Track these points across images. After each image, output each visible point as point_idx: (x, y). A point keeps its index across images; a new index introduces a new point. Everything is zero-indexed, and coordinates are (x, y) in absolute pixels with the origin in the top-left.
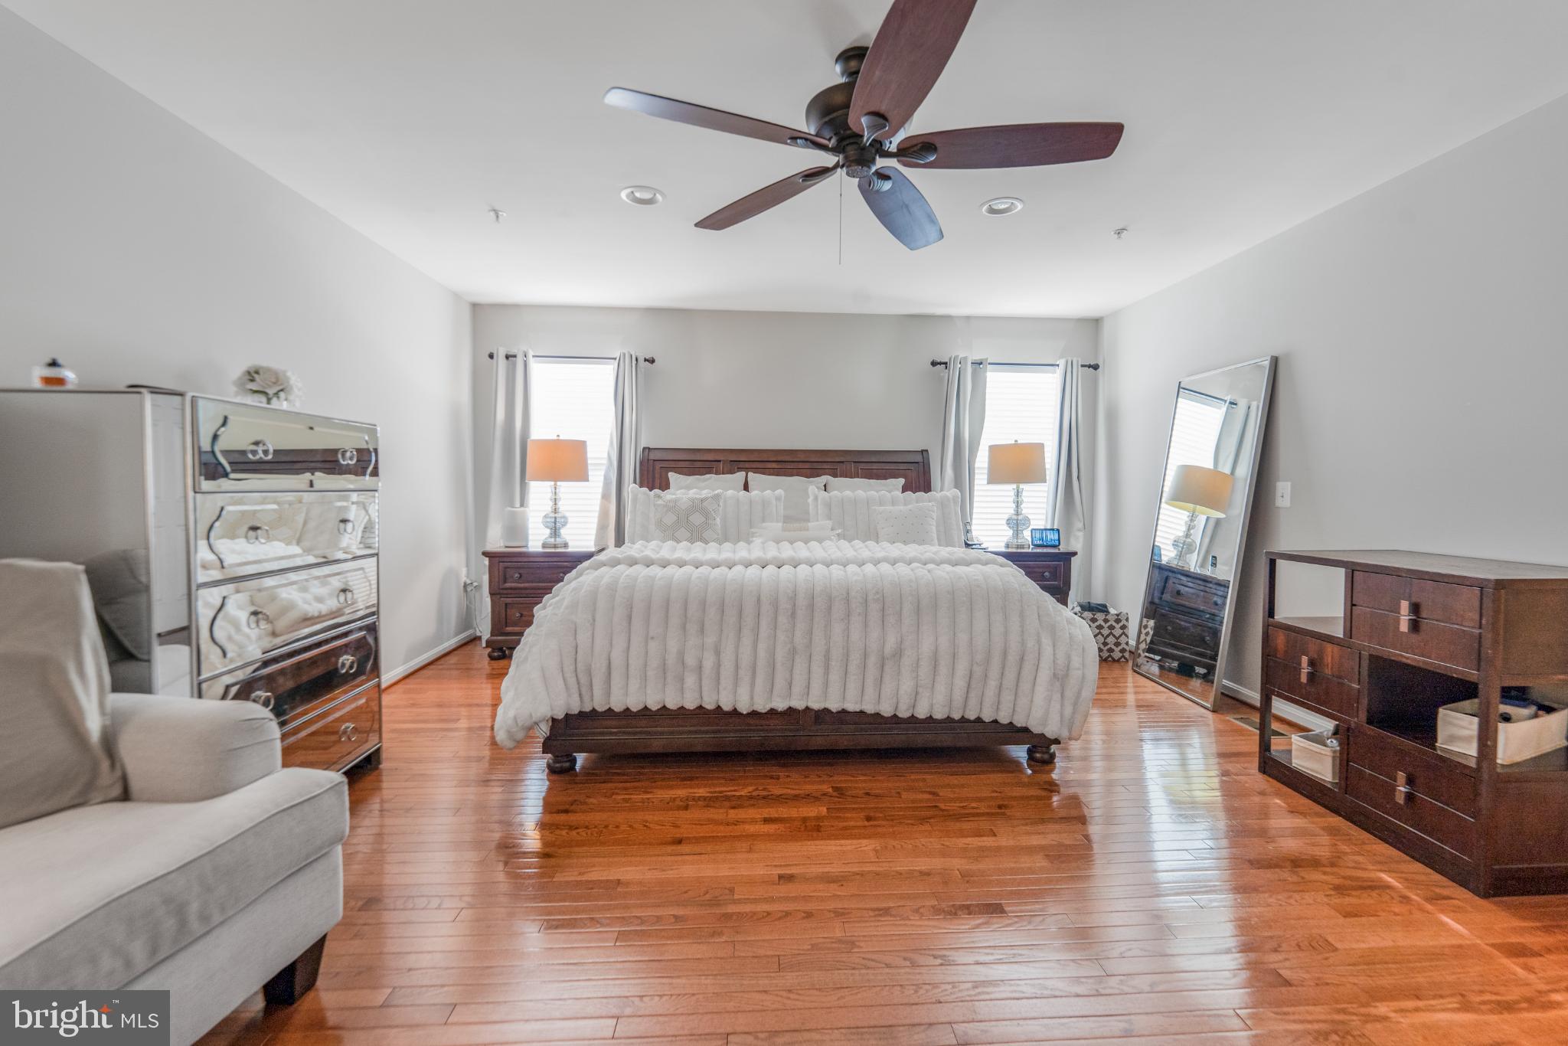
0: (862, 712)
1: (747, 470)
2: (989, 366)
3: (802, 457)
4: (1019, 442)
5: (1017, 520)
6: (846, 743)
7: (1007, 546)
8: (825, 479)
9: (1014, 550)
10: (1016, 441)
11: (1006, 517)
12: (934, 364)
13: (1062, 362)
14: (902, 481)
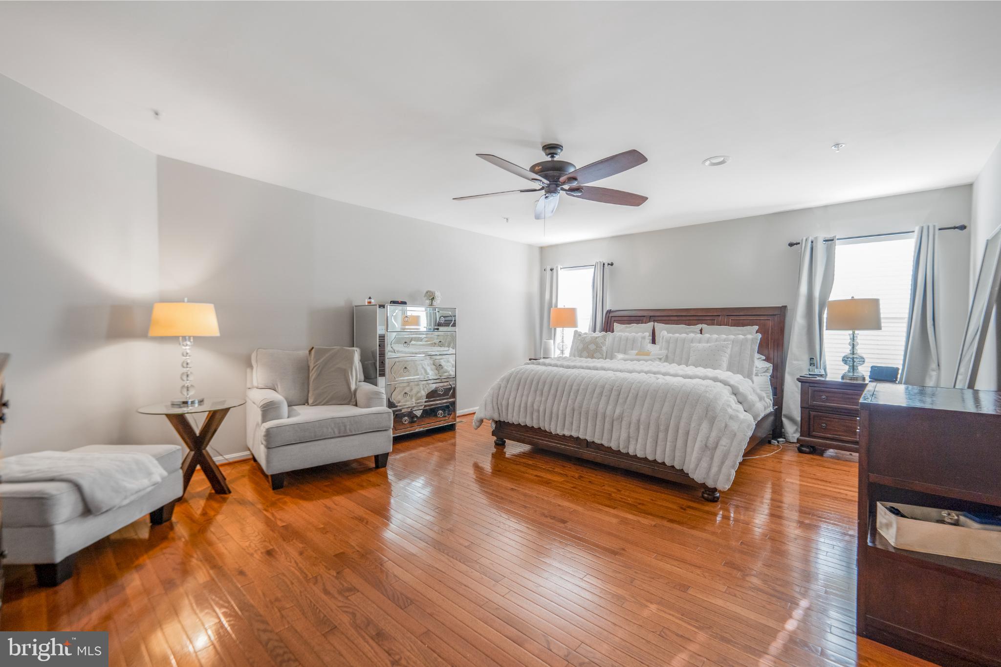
0: (602, 445)
1: (654, 321)
2: (837, 241)
3: (692, 313)
4: (855, 298)
5: (853, 358)
6: (598, 459)
7: (843, 378)
8: (700, 326)
9: (848, 381)
10: (853, 297)
11: (844, 355)
12: (791, 245)
13: (917, 229)
14: (757, 327)
